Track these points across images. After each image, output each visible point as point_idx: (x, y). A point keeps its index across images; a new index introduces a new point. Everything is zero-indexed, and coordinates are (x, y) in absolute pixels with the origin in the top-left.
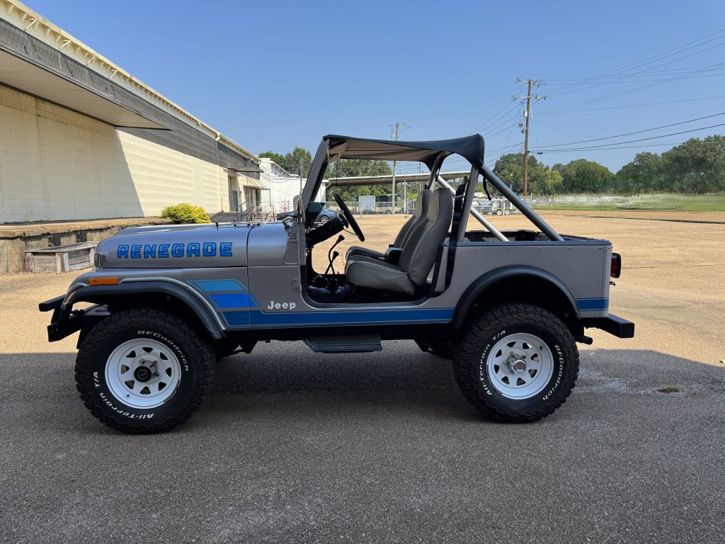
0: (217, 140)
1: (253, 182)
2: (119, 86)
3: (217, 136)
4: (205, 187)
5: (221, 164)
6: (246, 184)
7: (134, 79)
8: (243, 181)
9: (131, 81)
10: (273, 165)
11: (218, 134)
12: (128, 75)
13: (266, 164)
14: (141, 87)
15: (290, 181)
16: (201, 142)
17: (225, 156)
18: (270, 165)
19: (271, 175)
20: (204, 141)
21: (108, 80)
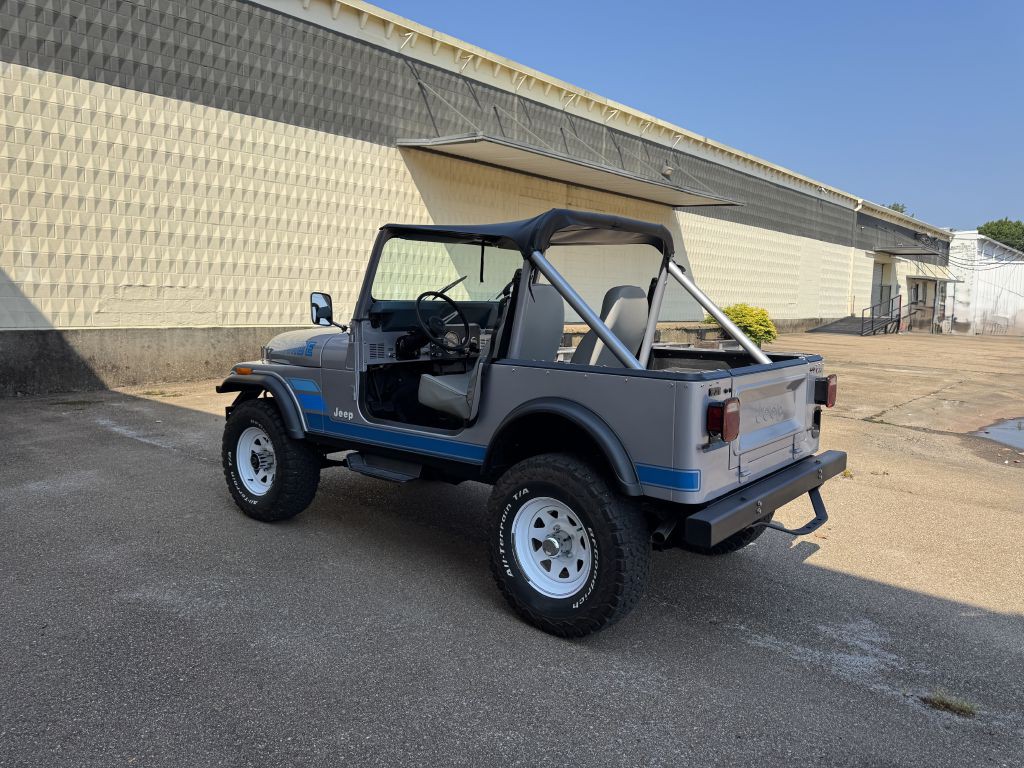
0: (856, 210)
1: (931, 271)
2: (687, 155)
3: (857, 205)
4: (823, 280)
5: (860, 246)
6: (913, 273)
7: (710, 142)
8: (905, 269)
9: (706, 145)
10: (982, 241)
11: (860, 201)
12: (701, 138)
13: (965, 242)
14: (722, 151)
15: (1010, 268)
16: (823, 216)
17: (870, 231)
18: (976, 242)
19: (978, 257)
20: (831, 214)
21: (670, 149)
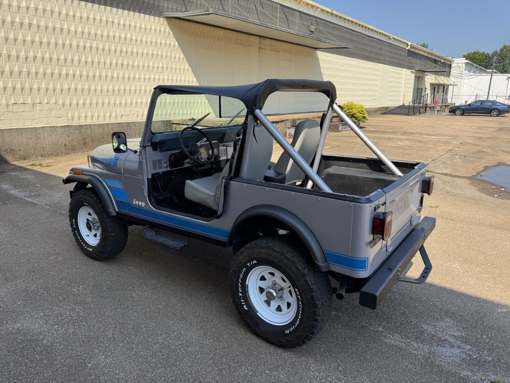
0: (407, 48)
1: (442, 80)
2: (322, 19)
3: (408, 46)
4: (390, 87)
5: (409, 68)
6: (433, 82)
7: (334, 12)
8: (430, 79)
9: (332, 14)
10: (467, 64)
11: (409, 44)
12: (329, 10)
13: (459, 63)
14: (341, 17)
15: (480, 77)
16: (391, 52)
17: (413, 60)
18: (464, 65)
19: (464, 72)
20: (394, 51)
21: (313, 16)
